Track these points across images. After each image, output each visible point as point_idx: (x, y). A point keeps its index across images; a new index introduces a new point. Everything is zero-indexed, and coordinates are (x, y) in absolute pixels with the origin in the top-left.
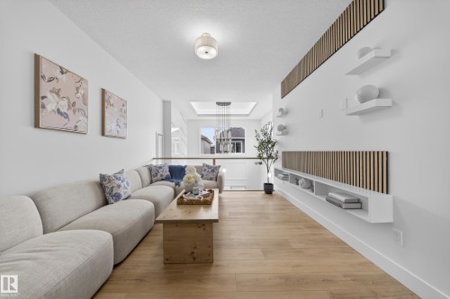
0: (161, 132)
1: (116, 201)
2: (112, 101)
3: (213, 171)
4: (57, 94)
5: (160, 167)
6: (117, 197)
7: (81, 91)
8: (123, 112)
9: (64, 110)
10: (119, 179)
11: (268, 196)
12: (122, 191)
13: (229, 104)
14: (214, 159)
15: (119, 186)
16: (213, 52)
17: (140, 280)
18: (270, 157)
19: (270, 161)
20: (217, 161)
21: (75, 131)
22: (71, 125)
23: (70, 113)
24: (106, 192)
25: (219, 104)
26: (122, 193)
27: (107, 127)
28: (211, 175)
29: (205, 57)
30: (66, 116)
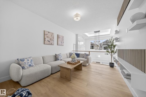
0: (75, 44)
1: (58, 60)
2: (60, 37)
3: (87, 56)
4: (48, 37)
5: (72, 53)
6: (58, 59)
7: (53, 36)
8: (63, 39)
9: (49, 40)
10: (59, 55)
11: (111, 68)
12: (59, 58)
13: (99, 31)
14: (89, 52)
15: (59, 57)
16: (79, 18)
17: (54, 78)
18: (112, 52)
19: (113, 53)
20: (90, 52)
21: (51, 44)
22: (50, 43)
23: (50, 41)
24: (56, 58)
25: (95, 32)
26: (59, 59)
27: (59, 43)
28: (86, 57)
29: (77, 20)
30: (49, 41)
